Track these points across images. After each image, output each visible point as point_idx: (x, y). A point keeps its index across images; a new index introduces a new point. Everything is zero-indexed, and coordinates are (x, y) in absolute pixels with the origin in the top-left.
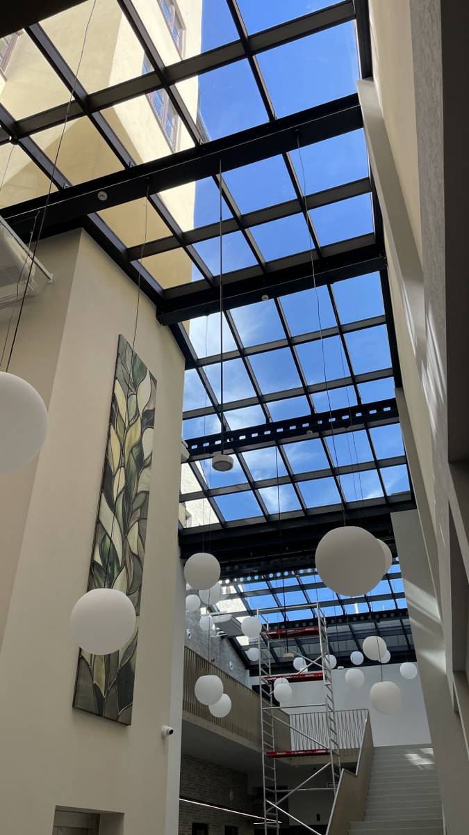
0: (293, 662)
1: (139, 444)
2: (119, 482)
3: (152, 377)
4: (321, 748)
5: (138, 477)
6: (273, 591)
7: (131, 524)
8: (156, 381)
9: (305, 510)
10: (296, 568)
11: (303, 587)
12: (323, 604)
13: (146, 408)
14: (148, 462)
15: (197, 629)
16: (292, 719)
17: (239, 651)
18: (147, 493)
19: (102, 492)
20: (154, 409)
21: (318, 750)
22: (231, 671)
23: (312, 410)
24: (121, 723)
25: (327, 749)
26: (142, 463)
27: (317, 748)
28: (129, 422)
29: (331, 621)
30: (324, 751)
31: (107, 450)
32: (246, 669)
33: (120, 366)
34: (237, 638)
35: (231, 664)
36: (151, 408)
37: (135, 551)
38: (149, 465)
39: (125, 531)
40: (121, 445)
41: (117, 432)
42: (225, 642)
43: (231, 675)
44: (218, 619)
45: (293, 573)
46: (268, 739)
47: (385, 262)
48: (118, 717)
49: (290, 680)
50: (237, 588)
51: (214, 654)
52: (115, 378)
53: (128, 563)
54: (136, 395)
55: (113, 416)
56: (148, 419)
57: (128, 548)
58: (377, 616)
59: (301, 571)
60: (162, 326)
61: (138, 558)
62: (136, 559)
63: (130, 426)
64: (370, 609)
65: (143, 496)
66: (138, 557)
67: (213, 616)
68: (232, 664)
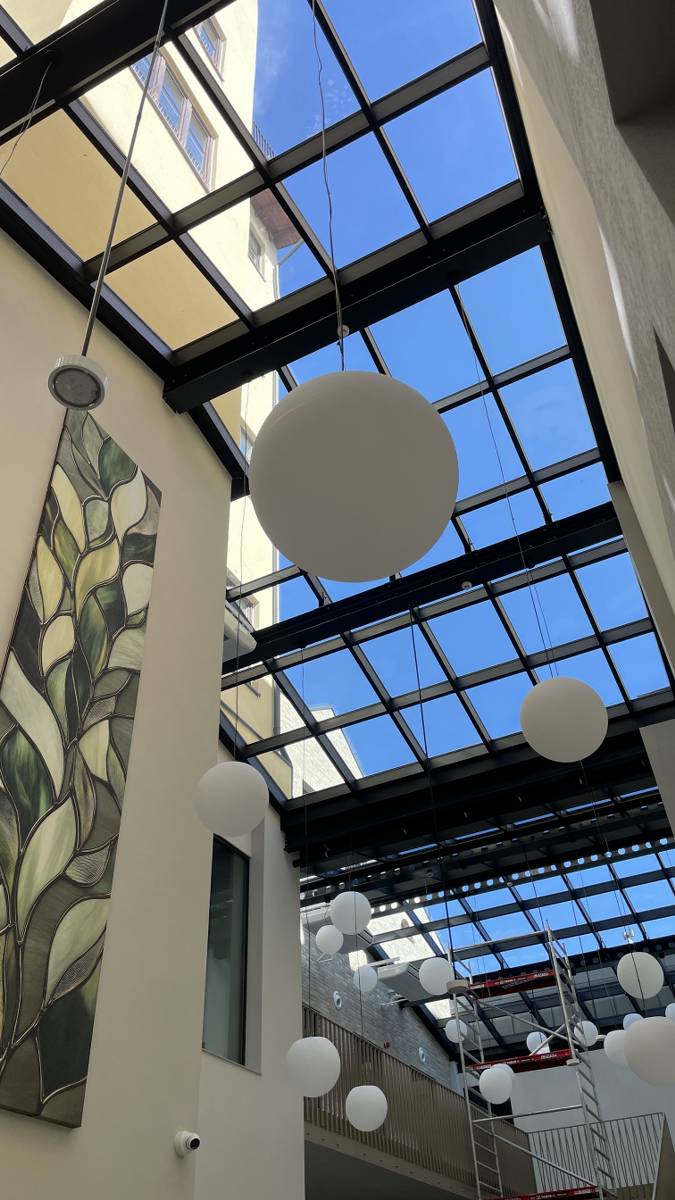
0: (525, 1042)
1: (116, 584)
2: (58, 641)
3: (148, 482)
4: (582, 1186)
5: (111, 643)
6: (473, 917)
7: (90, 721)
8: (161, 493)
9: (489, 744)
10: (506, 872)
11: (523, 906)
12: (561, 934)
13: (135, 530)
14: (137, 620)
15: (352, 991)
16: (533, 1140)
17: (434, 1027)
18: (134, 674)
19: (10, 650)
20: (155, 536)
21: (577, 1190)
22: (422, 1063)
23: (467, 546)
24: (46, 1119)
25: (593, 1188)
26: (118, 617)
27: (575, 1187)
28: (88, 542)
29: (580, 962)
30: (589, 1191)
31: (27, 580)
32: (451, 1060)
33: (66, 445)
34: (427, 1004)
35: (421, 1052)
36: (147, 531)
37: (100, 772)
38: (141, 625)
39: (73, 733)
40: (65, 576)
41: (54, 553)
42: (407, 1013)
43: (424, 1070)
44: (385, 972)
45: (501, 880)
46: (486, 1175)
47: (546, 226)
48: (41, 1106)
49: (517, 1069)
50: (414, 918)
51: (388, 1035)
52: (56, 463)
53: (79, 792)
54: (109, 501)
55: (48, 523)
56: (139, 548)
57: (79, 764)
58: (659, 947)
59: (515, 876)
60: (177, 415)
61: (109, 790)
62: (102, 790)
63: (89, 550)
64: (645, 936)
65: (124, 677)
66: (108, 786)
67: (376, 968)
68: (424, 1053)
